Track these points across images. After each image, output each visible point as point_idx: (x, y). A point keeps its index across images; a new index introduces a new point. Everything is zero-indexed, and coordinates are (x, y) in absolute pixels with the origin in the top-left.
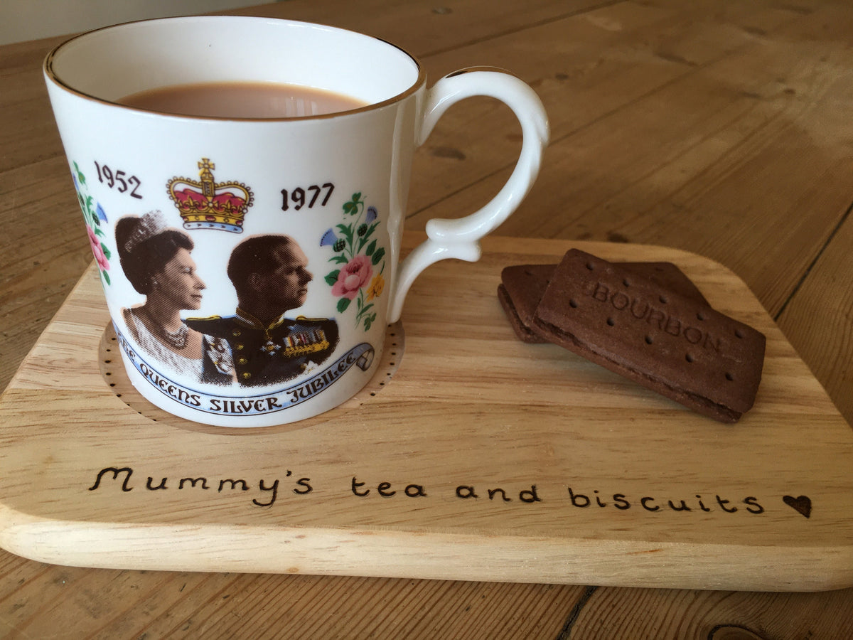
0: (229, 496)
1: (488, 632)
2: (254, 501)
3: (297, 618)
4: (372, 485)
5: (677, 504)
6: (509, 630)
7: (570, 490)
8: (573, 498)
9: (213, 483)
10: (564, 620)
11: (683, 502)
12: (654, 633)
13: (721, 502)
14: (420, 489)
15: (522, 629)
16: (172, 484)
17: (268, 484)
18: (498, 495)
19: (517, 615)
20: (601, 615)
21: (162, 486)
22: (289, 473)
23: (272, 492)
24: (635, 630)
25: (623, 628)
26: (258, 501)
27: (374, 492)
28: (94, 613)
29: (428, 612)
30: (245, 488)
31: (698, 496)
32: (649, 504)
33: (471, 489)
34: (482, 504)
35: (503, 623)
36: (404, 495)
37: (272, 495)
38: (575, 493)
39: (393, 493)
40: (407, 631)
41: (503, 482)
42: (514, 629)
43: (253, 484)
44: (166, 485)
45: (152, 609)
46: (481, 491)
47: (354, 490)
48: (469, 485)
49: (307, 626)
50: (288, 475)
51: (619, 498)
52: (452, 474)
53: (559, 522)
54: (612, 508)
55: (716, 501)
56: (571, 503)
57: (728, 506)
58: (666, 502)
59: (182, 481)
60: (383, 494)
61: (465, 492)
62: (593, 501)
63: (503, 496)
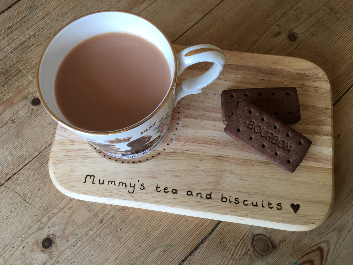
0: (121, 189)
1: (191, 229)
2: (128, 191)
3: (141, 218)
4: (162, 188)
5: (254, 204)
6: (197, 229)
8: (222, 198)
9: (117, 183)
10: (213, 228)
11: (257, 203)
12: (238, 234)
14: (176, 190)
15: (201, 229)
16: (106, 182)
17: (132, 185)
18: (199, 195)
19: (200, 224)
20: (224, 227)
21: (103, 183)
22: (139, 181)
23: (133, 188)
24: (232, 233)
25: (229, 232)
26: (129, 191)
27: (163, 190)
28: (90, 211)
29: (176, 221)
30: (126, 186)
31: (263, 201)
32: (246, 203)
33: (192, 192)
34: (194, 198)
35: (196, 226)
36: (171, 193)
37: (133, 189)
38: (223, 196)
39: (168, 192)
40: (169, 226)
41: (202, 190)
42: (199, 229)
43: (128, 185)
44: (104, 183)
45: (104, 211)
46: (194, 193)
47: (157, 189)
49: (143, 221)
50: (138, 182)
51: (237, 199)
52: (187, 185)
53: (215, 207)
54: (233, 203)
55: (268, 203)
56: (221, 200)
57: (271, 206)
58: (251, 203)
59: (109, 182)
60: (165, 192)
61: (189, 193)
62: (228, 200)
63: (201, 196)
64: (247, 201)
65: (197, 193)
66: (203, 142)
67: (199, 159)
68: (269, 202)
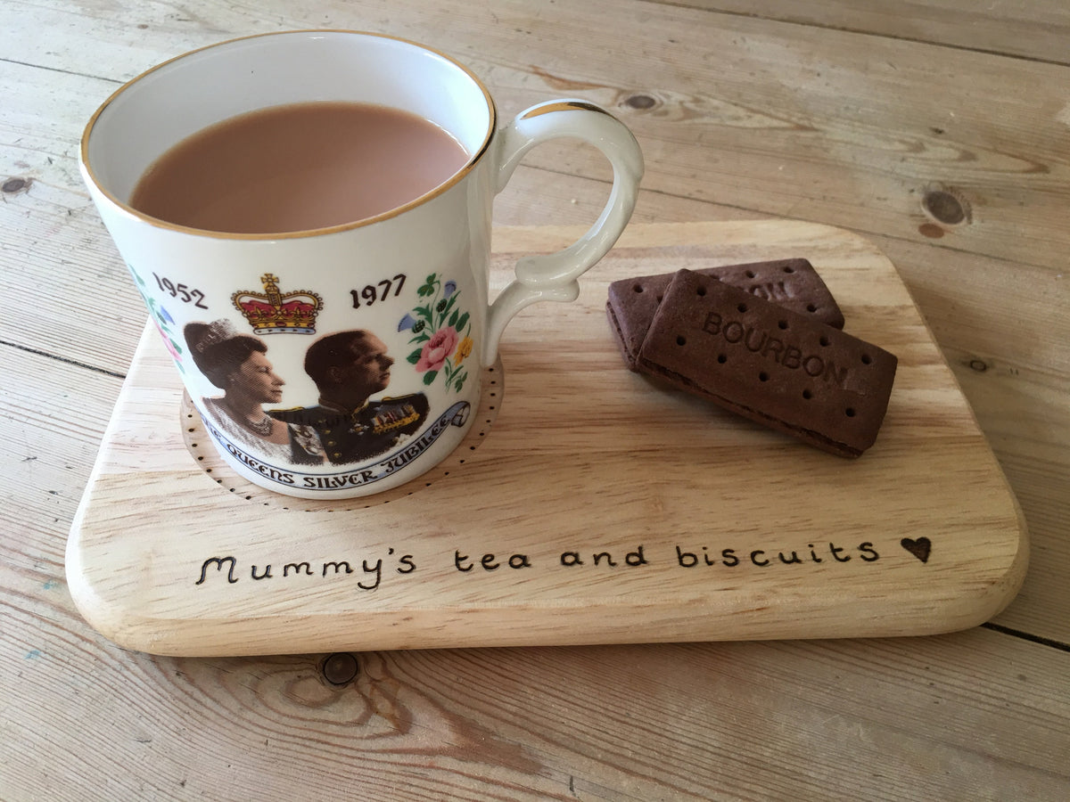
0: (334, 580)
2: (359, 584)
4: (475, 558)
5: (788, 557)
7: (678, 548)
8: (681, 558)
9: (317, 567)
11: (794, 554)
13: (834, 551)
14: (524, 558)
16: (277, 571)
17: (372, 565)
18: (604, 560)
21: (267, 575)
22: (391, 551)
23: (375, 573)
26: (363, 585)
27: (478, 565)
30: (349, 571)
31: (811, 546)
32: (760, 558)
33: (576, 556)
34: (588, 571)
36: (508, 567)
37: (376, 577)
38: (683, 552)
39: (498, 565)
41: (608, 545)
43: (356, 565)
44: (271, 573)
46: (587, 557)
47: (457, 565)
48: (574, 551)
50: (390, 553)
51: (729, 554)
52: (556, 539)
53: (665, 586)
54: (719, 566)
55: (829, 549)
56: (677, 563)
57: (841, 555)
58: (777, 555)
59: (286, 567)
60: (487, 568)
61: (570, 559)
62: (701, 559)
63: (609, 561)
64: (762, 552)
65: (594, 556)
66: (581, 423)
67: (579, 465)
68: (831, 545)
